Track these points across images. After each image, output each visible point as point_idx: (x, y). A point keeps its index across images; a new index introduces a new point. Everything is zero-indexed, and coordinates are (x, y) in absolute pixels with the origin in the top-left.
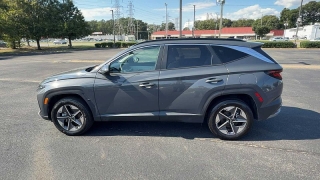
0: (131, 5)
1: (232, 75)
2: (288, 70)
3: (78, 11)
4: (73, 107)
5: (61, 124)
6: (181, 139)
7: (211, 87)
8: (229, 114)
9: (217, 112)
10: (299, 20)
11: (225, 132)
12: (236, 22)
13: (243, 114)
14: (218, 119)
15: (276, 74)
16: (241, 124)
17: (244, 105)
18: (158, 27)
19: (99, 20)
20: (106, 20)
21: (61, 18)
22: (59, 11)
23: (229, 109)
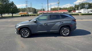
0: (31, 4)
1: (65, 21)
2: (78, 21)
3: (15, 5)
4: (26, 30)
5: (23, 35)
6: (54, 37)
7: (60, 24)
8: (65, 30)
9: (62, 30)
10: (79, 8)
11: (64, 35)
12: (62, 8)
13: (68, 30)
14: (62, 32)
15: (75, 20)
16: (68, 32)
17: (68, 28)
18: (40, 10)
19: (21, 8)
20: (23, 8)
21: (10, 8)
22: (9, 6)
23: (65, 29)
